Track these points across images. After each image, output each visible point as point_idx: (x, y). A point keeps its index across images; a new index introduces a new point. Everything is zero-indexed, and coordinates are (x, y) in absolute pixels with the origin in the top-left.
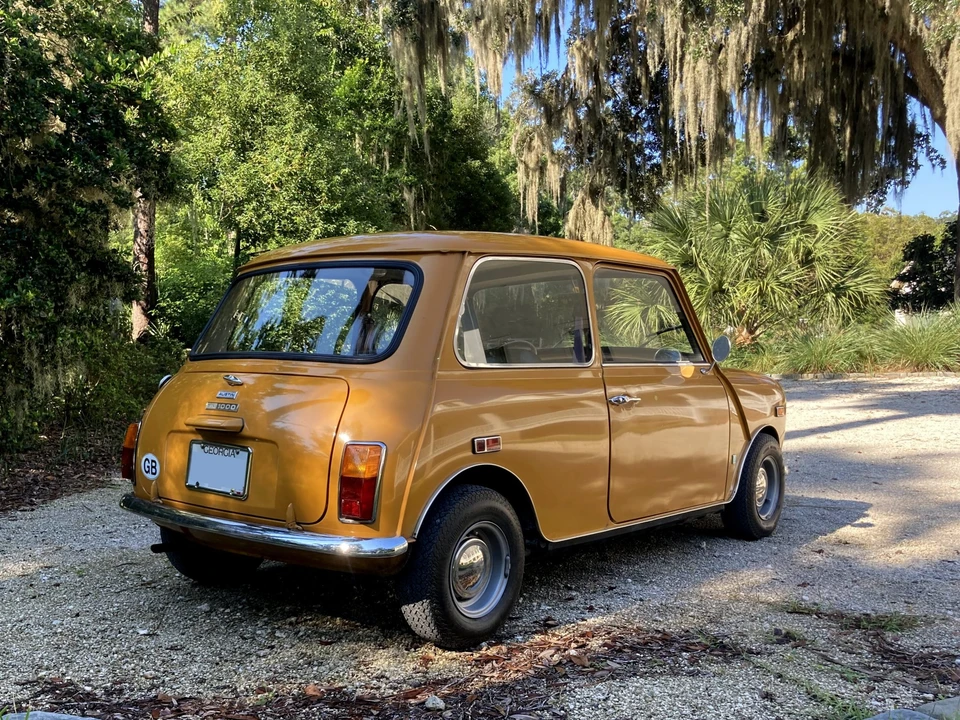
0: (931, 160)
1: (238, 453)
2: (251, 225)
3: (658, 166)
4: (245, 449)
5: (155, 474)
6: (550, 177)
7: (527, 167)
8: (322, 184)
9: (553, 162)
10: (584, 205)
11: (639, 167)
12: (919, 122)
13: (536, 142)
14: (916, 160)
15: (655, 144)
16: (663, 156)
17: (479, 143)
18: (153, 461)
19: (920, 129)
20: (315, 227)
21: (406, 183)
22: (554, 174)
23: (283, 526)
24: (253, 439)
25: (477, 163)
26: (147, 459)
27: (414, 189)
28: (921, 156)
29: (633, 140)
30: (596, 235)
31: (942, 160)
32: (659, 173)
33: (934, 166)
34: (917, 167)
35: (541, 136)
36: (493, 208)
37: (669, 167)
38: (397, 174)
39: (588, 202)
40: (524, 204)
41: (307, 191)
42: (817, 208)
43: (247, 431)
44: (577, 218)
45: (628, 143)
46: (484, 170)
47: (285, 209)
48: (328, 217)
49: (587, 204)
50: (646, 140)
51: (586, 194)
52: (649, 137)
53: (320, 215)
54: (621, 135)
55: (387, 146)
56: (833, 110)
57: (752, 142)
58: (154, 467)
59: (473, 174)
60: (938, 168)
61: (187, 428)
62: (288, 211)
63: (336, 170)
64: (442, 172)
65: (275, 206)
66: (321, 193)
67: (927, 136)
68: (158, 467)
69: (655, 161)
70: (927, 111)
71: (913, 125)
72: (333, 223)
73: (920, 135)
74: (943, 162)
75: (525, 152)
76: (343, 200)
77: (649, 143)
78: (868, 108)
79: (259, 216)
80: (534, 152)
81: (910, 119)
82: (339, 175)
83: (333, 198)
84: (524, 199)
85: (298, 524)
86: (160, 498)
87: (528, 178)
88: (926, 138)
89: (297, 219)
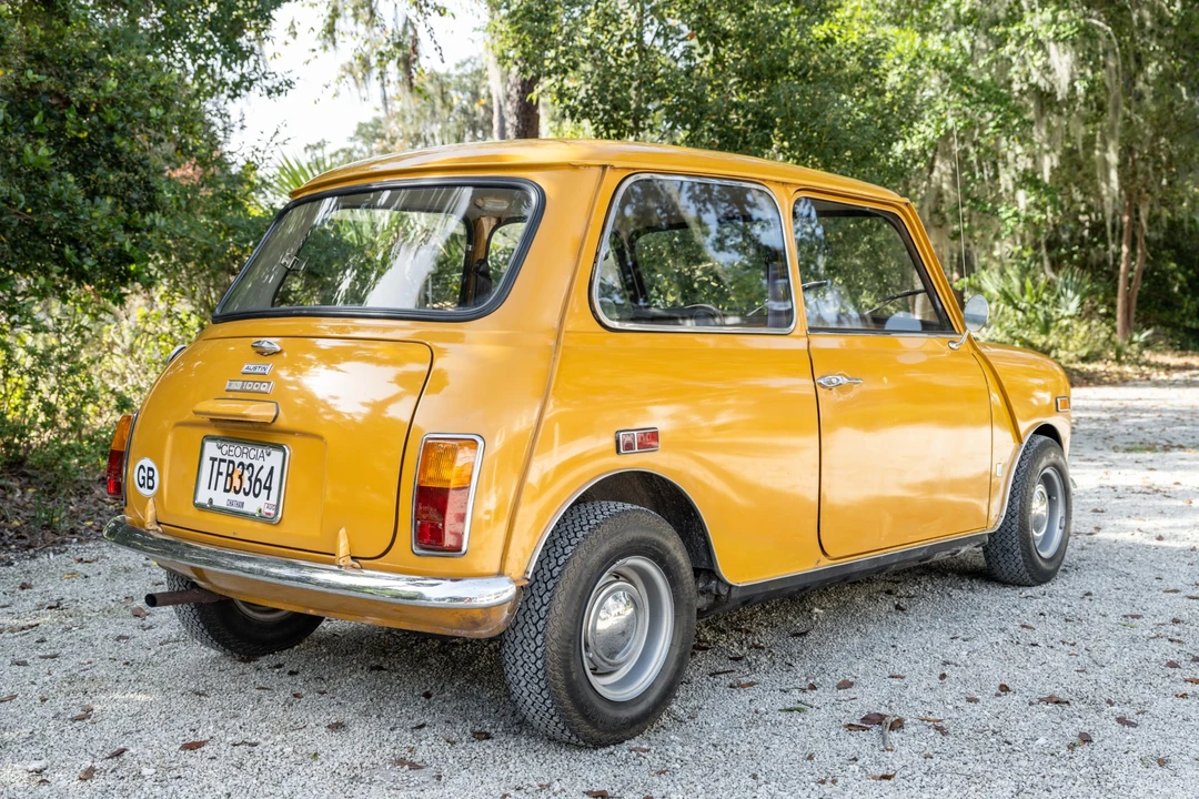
1: (269, 455)
4: (279, 447)
5: (151, 488)
18: (150, 469)
23: (333, 563)
24: (291, 433)
26: (142, 467)
43: (283, 422)
58: (151, 478)
61: (199, 418)
68: (156, 478)
85: (354, 559)
86: (160, 524)
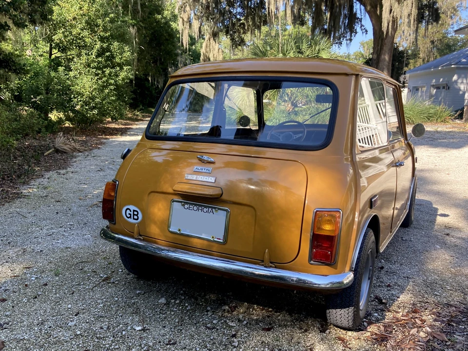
0: (362, 30)
2: (61, 42)
3: (243, 24)
5: (137, 219)
6: (194, 26)
7: (183, 20)
8: (100, 21)
9: (195, 19)
10: (210, 40)
11: (234, 24)
12: (358, 12)
13: (188, 8)
14: (356, 30)
15: (242, 13)
16: (246, 19)
17: (160, 7)
18: (134, 211)
19: (358, 16)
20: (96, 44)
21: (131, 24)
22: (196, 24)
25: (160, 16)
26: (128, 209)
27: (135, 27)
28: (358, 27)
29: (232, 11)
30: (215, 56)
31: (366, 30)
32: (244, 28)
33: (363, 33)
34: (356, 33)
35: (190, 5)
36: (167, 40)
37: (249, 25)
38: (126, 19)
39: (212, 39)
40: (182, 39)
41: (91, 25)
42: (323, 49)
44: (207, 46)
45: (231, 12)
46: (163, 21)
47: (79, 34)
48: (102, 39)
49: (211, 40)
50: (238, 11)
51: (210, 35)
52: (239, 10)
53: (98, 38)
54: (227, 8)
55: (121, 4)
56: (323, 4)
57: (288, 16)
58: (137, 215)
59: (158, 22)
60: (364, 34)
62: (81, 35)
63: (106, 14)
64: (144, 20)
65: (74, 32)
66: (99, 26)
67: (361, 19)
68: (140, 215)
69: (242, 22)
70: (363, 7)
71: (356, 14)
72: (105, 43)
73: (358, 18)
74: (366, 31)
75: (182, 12)
76: (110, 31)
77: (240, 13)
78: (338, 4)
79: (65, 37)
80: (187, 13)
81: (355, 11)
82: (109, 17)
83: (105, 30)
84: (182, 36)
85: (271, 263)
86: (141, 236)
87: (183, 25)
88: (361, 20)
89: (87, 40)
